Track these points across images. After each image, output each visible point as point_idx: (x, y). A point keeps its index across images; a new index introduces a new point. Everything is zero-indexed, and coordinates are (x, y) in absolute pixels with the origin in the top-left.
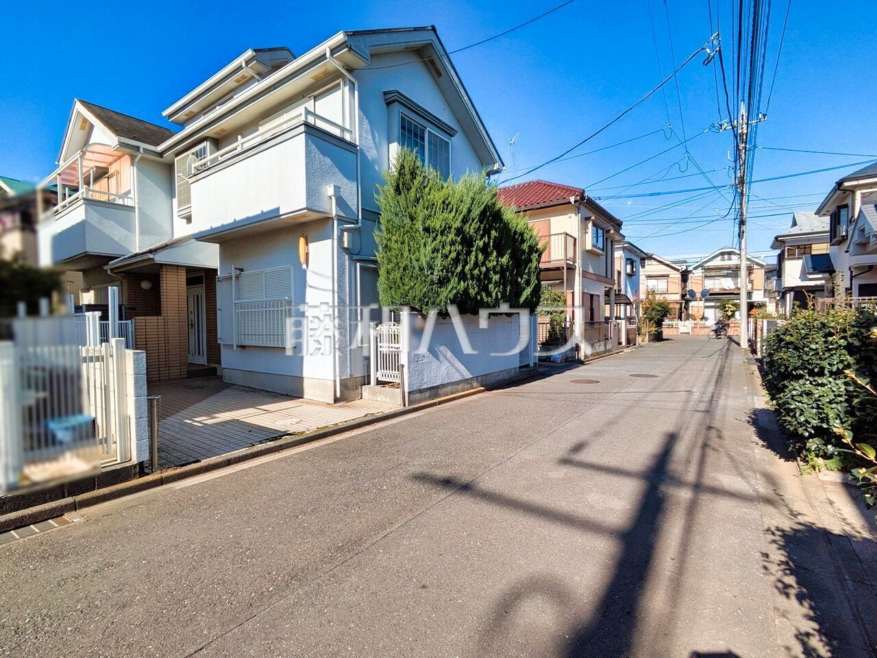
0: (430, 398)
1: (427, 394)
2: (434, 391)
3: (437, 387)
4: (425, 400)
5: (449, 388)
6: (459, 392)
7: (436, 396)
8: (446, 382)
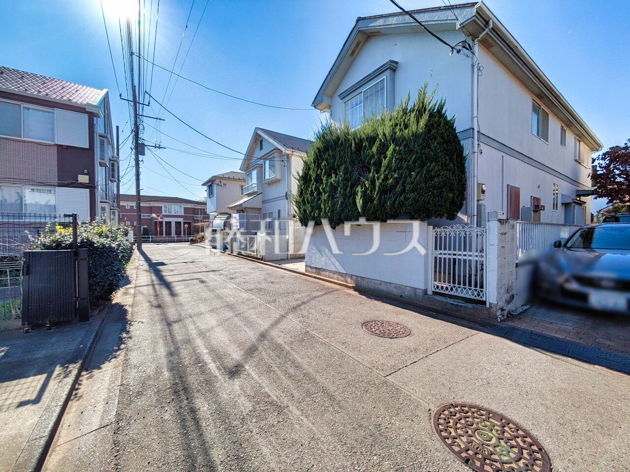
0: (316, 273)
1: (314, 270)
2: (319, 270)
3: (320, 269)
4: (313, 273)
5: (327, 273)
6: (334, 279)
7: (319, 274)
8: (324, 268)
